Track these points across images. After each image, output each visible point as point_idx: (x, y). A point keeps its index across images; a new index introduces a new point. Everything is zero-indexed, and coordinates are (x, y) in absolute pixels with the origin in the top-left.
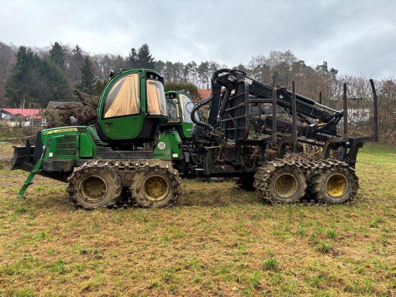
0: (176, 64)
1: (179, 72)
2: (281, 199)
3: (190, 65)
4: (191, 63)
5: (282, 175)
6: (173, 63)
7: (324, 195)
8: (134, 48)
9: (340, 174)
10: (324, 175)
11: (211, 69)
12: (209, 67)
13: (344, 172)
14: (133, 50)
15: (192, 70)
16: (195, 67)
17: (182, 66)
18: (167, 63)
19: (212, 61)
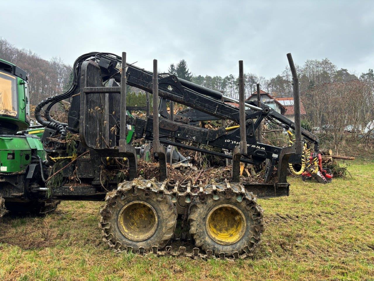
0: (215, 78)
1: (217, 85)
2: (130, 242)
3: (228, 78)
4: (229, 77)
5: (131, 203)
6: (212, 77)
7: (203, 240)
8: (173, 64)
9: (231, 206)
10: (203, 207)
11: (249, 81)
12: (247, 80)
13: (236, 204)
14: (172, 66)
15: (229, 83)
16: (232, 80)
17: (220, 80)
18: (206, 77)
19: (250, 73)
